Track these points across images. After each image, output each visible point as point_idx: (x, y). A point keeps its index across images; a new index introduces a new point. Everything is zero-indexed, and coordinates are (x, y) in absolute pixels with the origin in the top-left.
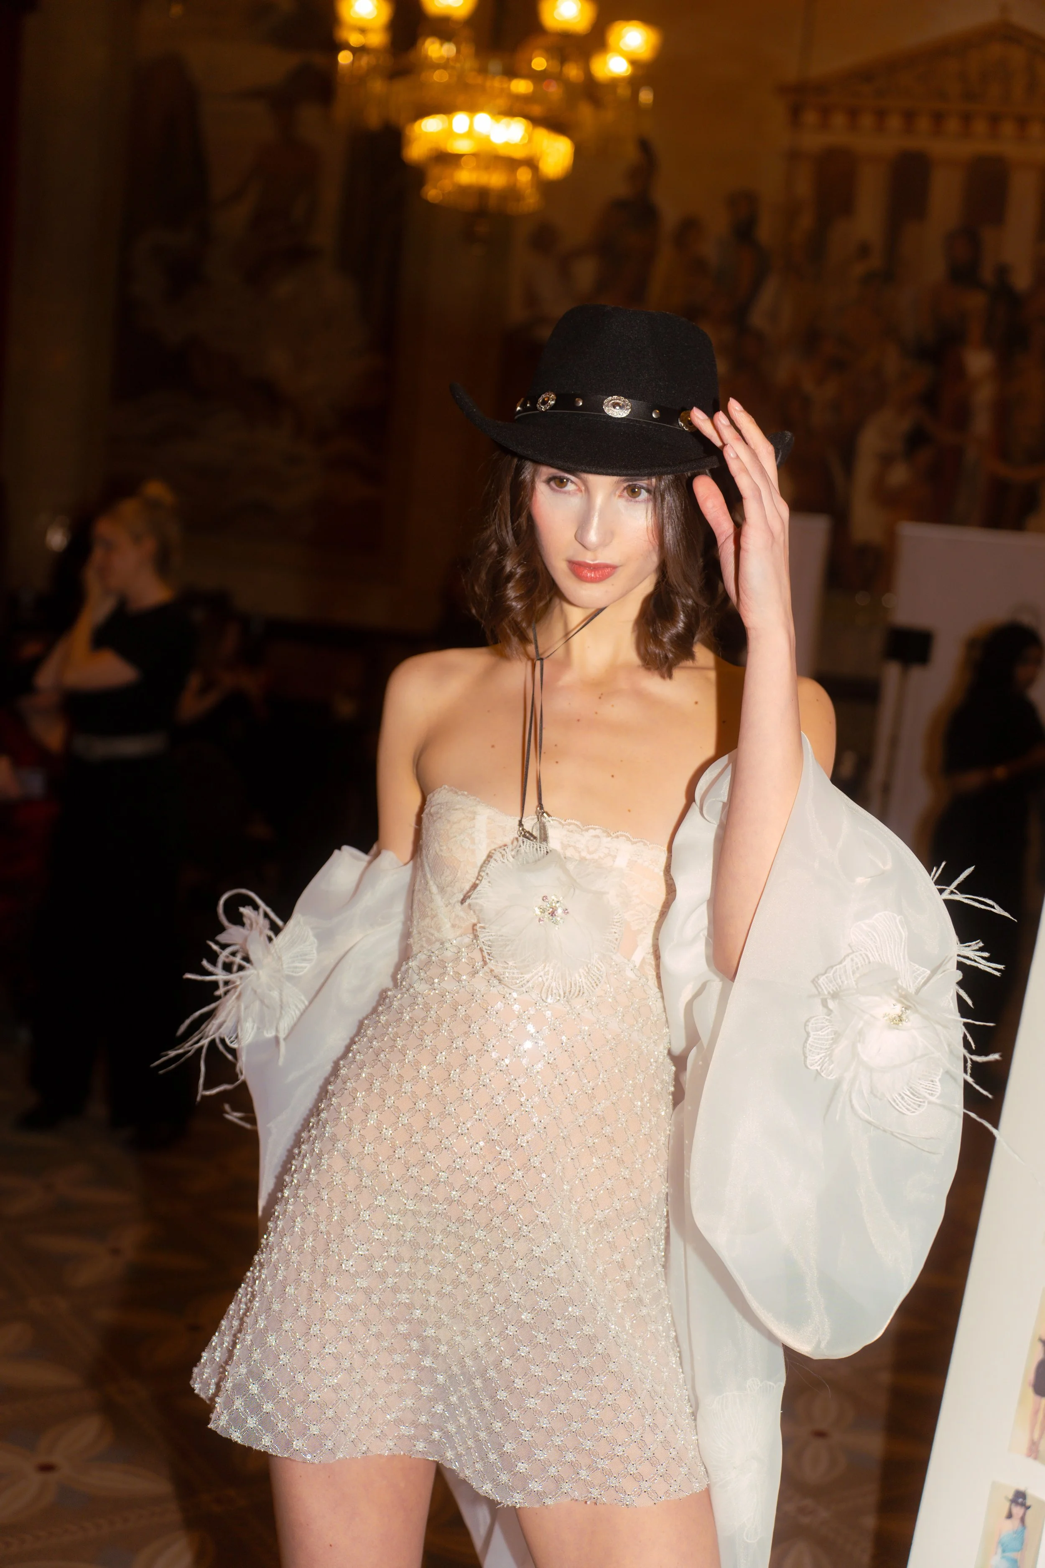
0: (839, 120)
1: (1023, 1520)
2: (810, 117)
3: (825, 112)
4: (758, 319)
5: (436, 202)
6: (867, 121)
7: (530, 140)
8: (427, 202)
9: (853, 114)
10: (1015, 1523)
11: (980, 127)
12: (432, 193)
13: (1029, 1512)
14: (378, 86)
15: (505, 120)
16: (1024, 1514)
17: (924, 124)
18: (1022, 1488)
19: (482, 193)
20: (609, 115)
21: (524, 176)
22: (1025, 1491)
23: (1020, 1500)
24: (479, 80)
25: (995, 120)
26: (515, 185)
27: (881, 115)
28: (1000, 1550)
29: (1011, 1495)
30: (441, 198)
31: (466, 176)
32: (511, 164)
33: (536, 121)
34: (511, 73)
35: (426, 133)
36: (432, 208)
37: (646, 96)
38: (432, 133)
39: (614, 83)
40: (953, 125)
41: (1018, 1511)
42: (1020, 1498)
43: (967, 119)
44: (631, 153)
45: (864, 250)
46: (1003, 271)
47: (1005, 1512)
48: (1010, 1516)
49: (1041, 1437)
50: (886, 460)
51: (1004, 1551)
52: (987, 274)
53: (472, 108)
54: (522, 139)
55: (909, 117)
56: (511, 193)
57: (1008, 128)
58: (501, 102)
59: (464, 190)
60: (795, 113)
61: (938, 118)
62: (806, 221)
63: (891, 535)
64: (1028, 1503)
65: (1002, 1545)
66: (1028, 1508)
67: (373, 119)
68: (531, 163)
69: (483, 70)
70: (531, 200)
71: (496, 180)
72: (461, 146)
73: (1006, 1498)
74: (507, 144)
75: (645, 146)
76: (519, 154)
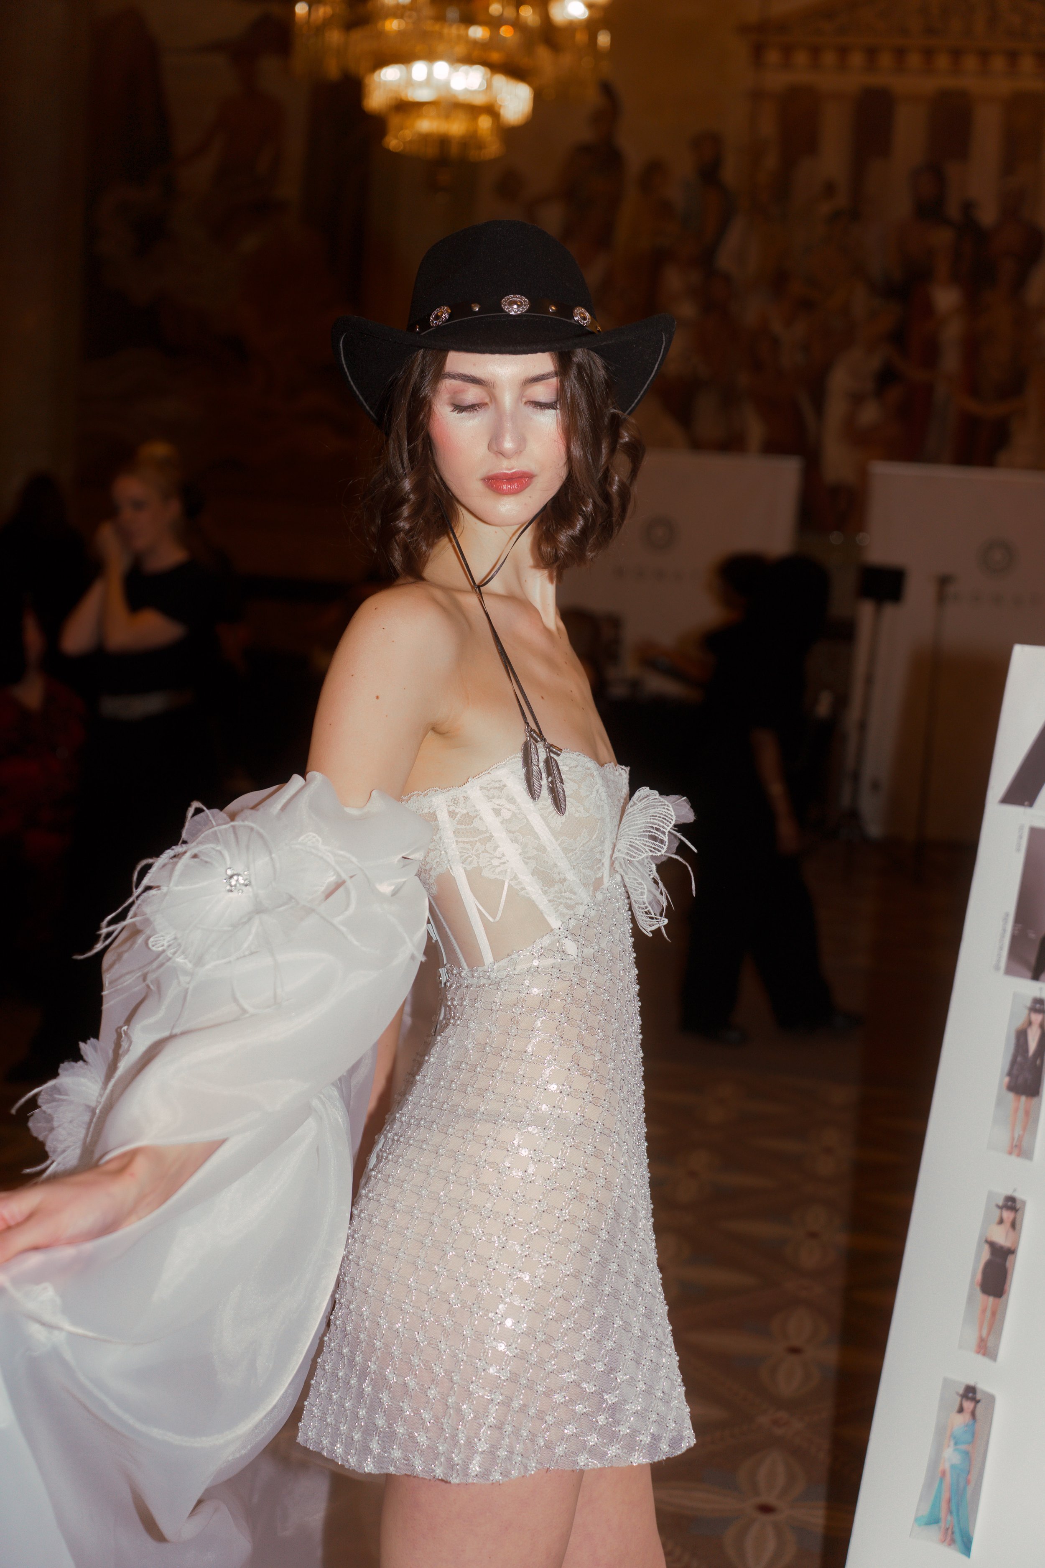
0: (801, 58)
1: (973, 1414)
2: (773, 57)
3: (787, 51)
4: (725, 261)
5: (397, 151)
6: (829, 58)
7: (489, 86)
8: (388, 151)
9: (815, 52)
10: (966, 1417)
11: (943, 61)
12: (393, 143)
13: (979, 1405)
14: (335, 37)
15: (464, 68)
16: (975, 1408)
17: (886, 60)
18: (972, 1383)
19: (443, 141)
20: (567, 60)
21: (485, 123)
22: (975, 1386)
23: (971, 1395)
24: (437, 27)
25: (956, 54)
26: (475, 132)
27: (843, 52)
28: (952, 1443)
29: (961, 1391)
30: (402, 148)
31: (426, 125)
32: (472, 110)
33: (494, 67)
34: (469, 20)
35: (385, 82)
36: (396, 157)
37: (604, 39)
38: (390, 81)
39: (572, 27)
40: (914, 60)
41: (968, 1405)
42: (970, 1393)
43: (928, 54)
44: (592, 97)
45: (830, 189)
46: (968, 207)
47: (956, 1407)
48: (961, 1410)
49: (989, 1334)
50: (857, 399)
51: (956, 1444)
52: (953, 211)
53: (431, 57)
54: (480, 86)
55: (872, 53)
56: (470, 141)
57: (970, 63)
58: (460, 50)
59: (426, 138)
60: (758, 52)
61: (900, 53)
62: (771, 162)
63: (864, 474)
64: (978, 1397)
65: (955, 1438)
66: (978, 1402)
67: (333, 69)
68: (491, 110)
69: (440, 18)
70: (493, 149)
71: (456, 127)
72: (422, 95)
73: (957, 1393)
74: (466, 91)
75: (607, 89)
76: (479, 100)
